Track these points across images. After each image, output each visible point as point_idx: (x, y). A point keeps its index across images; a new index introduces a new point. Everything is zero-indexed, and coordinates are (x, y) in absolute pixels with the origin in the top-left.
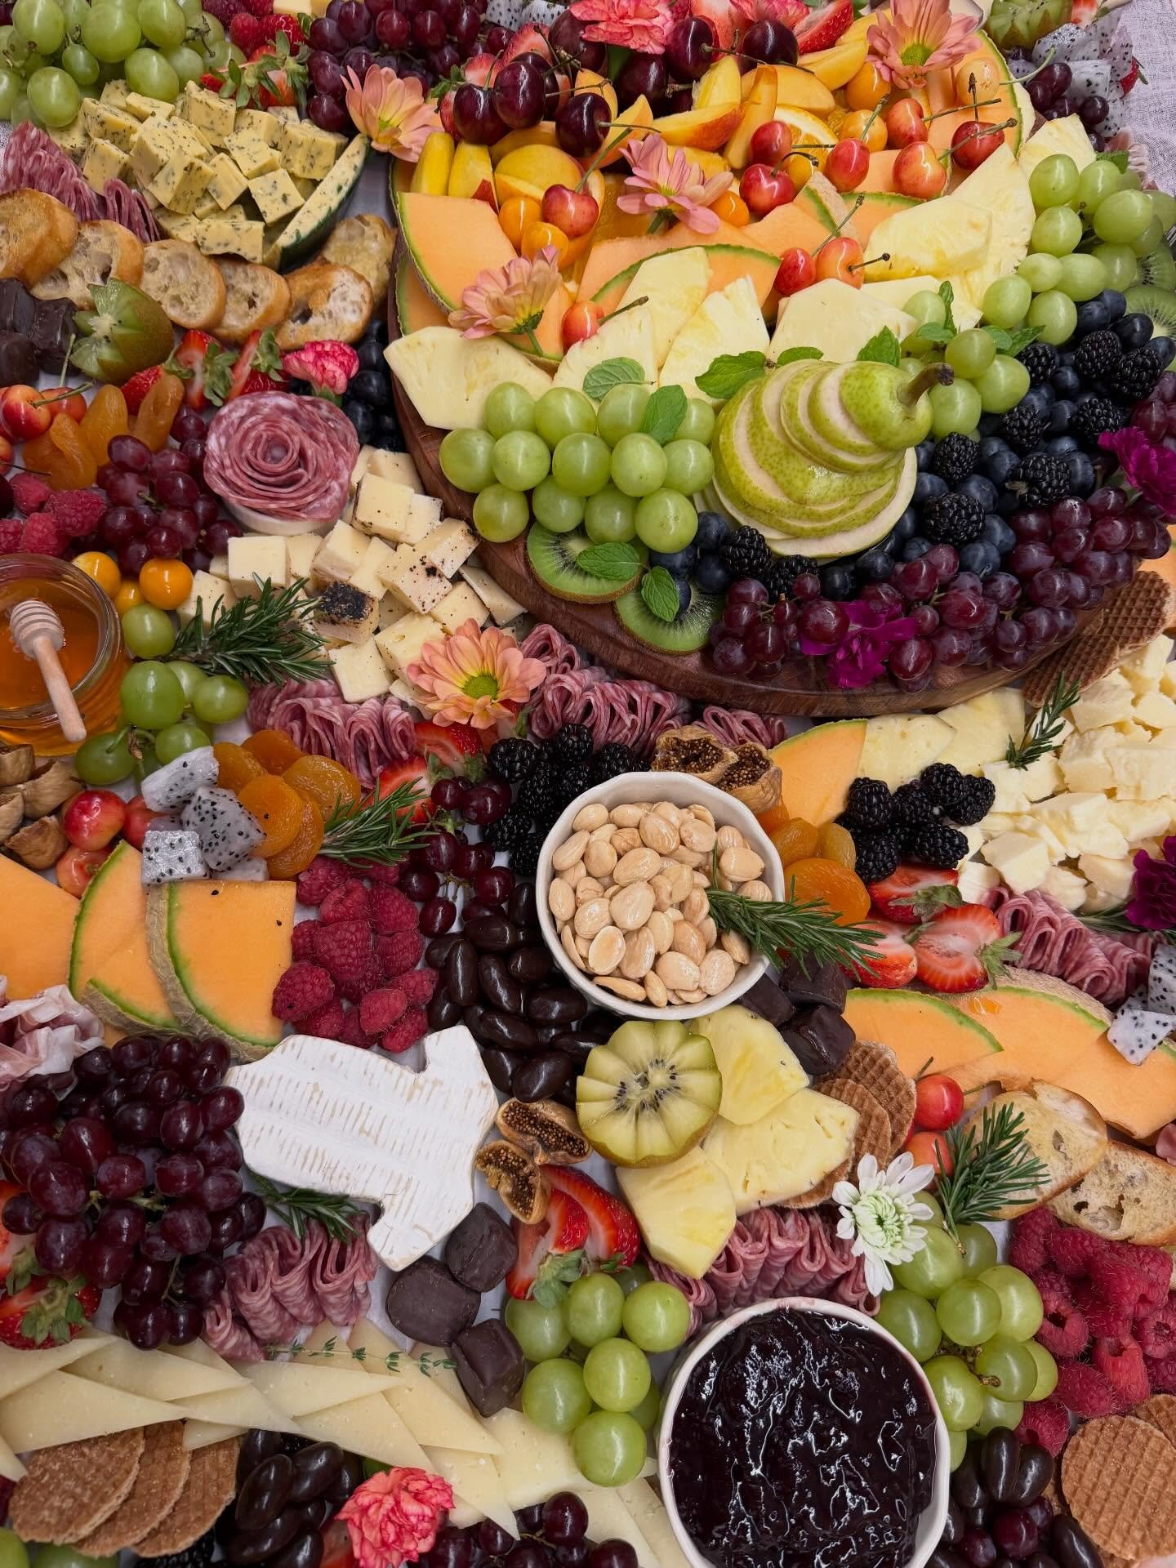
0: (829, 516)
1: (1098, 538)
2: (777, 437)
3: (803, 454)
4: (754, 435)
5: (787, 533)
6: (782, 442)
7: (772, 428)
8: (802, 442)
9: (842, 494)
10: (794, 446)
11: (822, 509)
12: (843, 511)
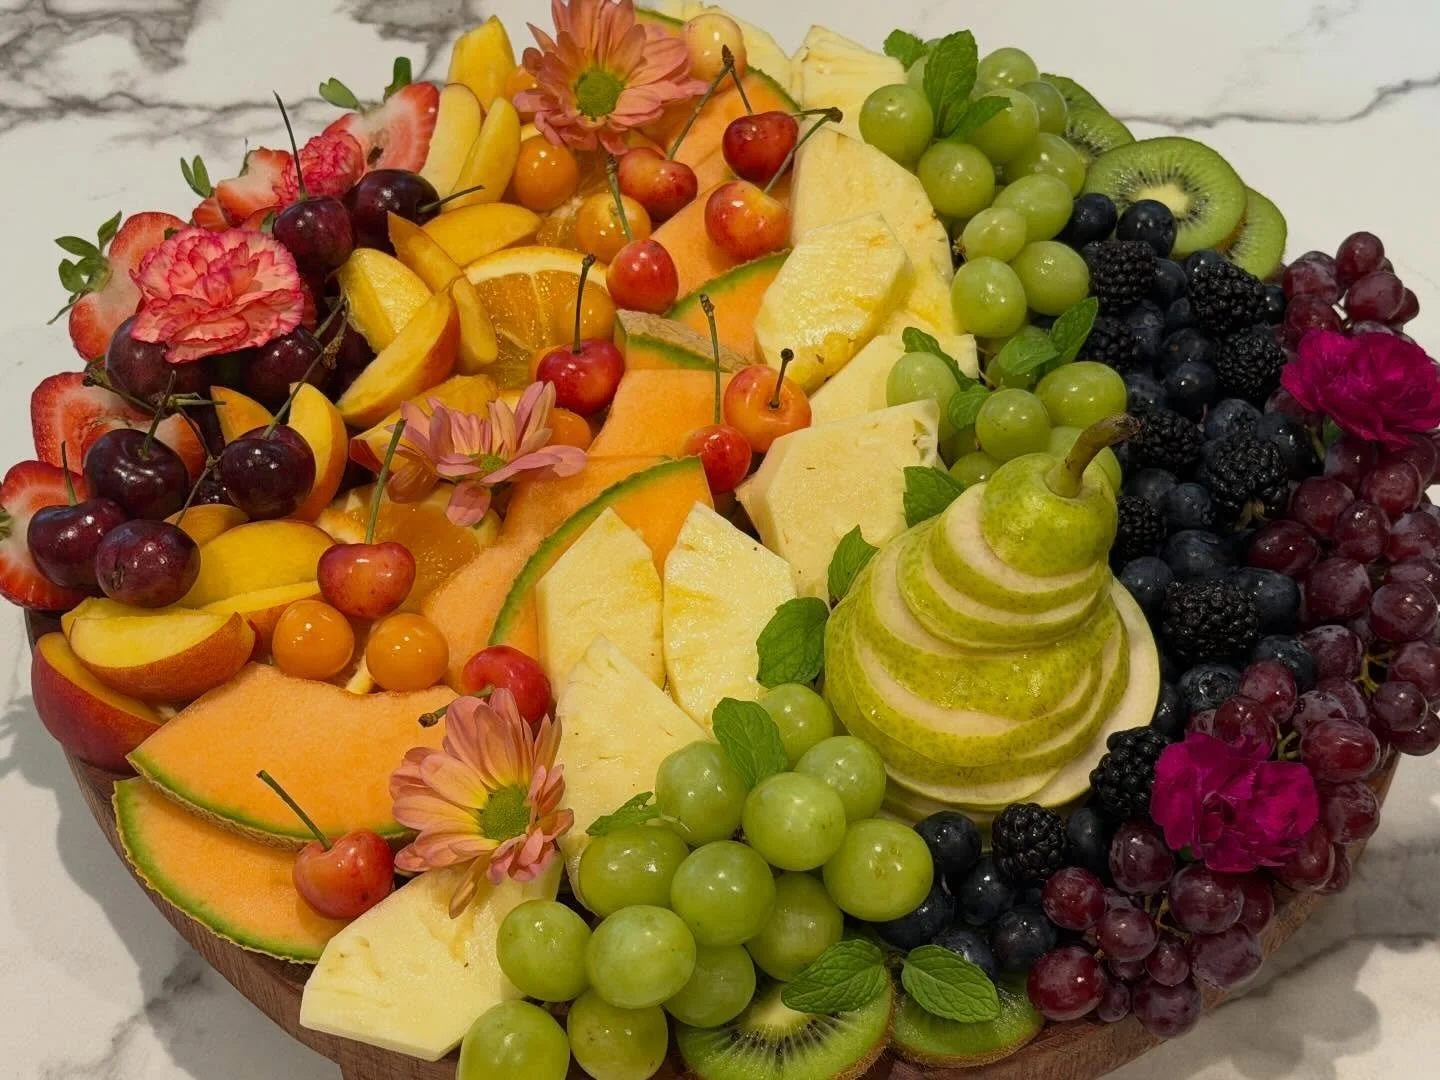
0: (1084, 706)
1: (1384, 503)
2: (944, 655)
3: (995, 652)
4: (908, 677)
5: (1047, 768)
6: (957, 656)
7: (928, 649)
8: (982, 636)
9: (1078, 668)
10: (975, 651)
11: (1071, 702)
12: (1094, 688)
